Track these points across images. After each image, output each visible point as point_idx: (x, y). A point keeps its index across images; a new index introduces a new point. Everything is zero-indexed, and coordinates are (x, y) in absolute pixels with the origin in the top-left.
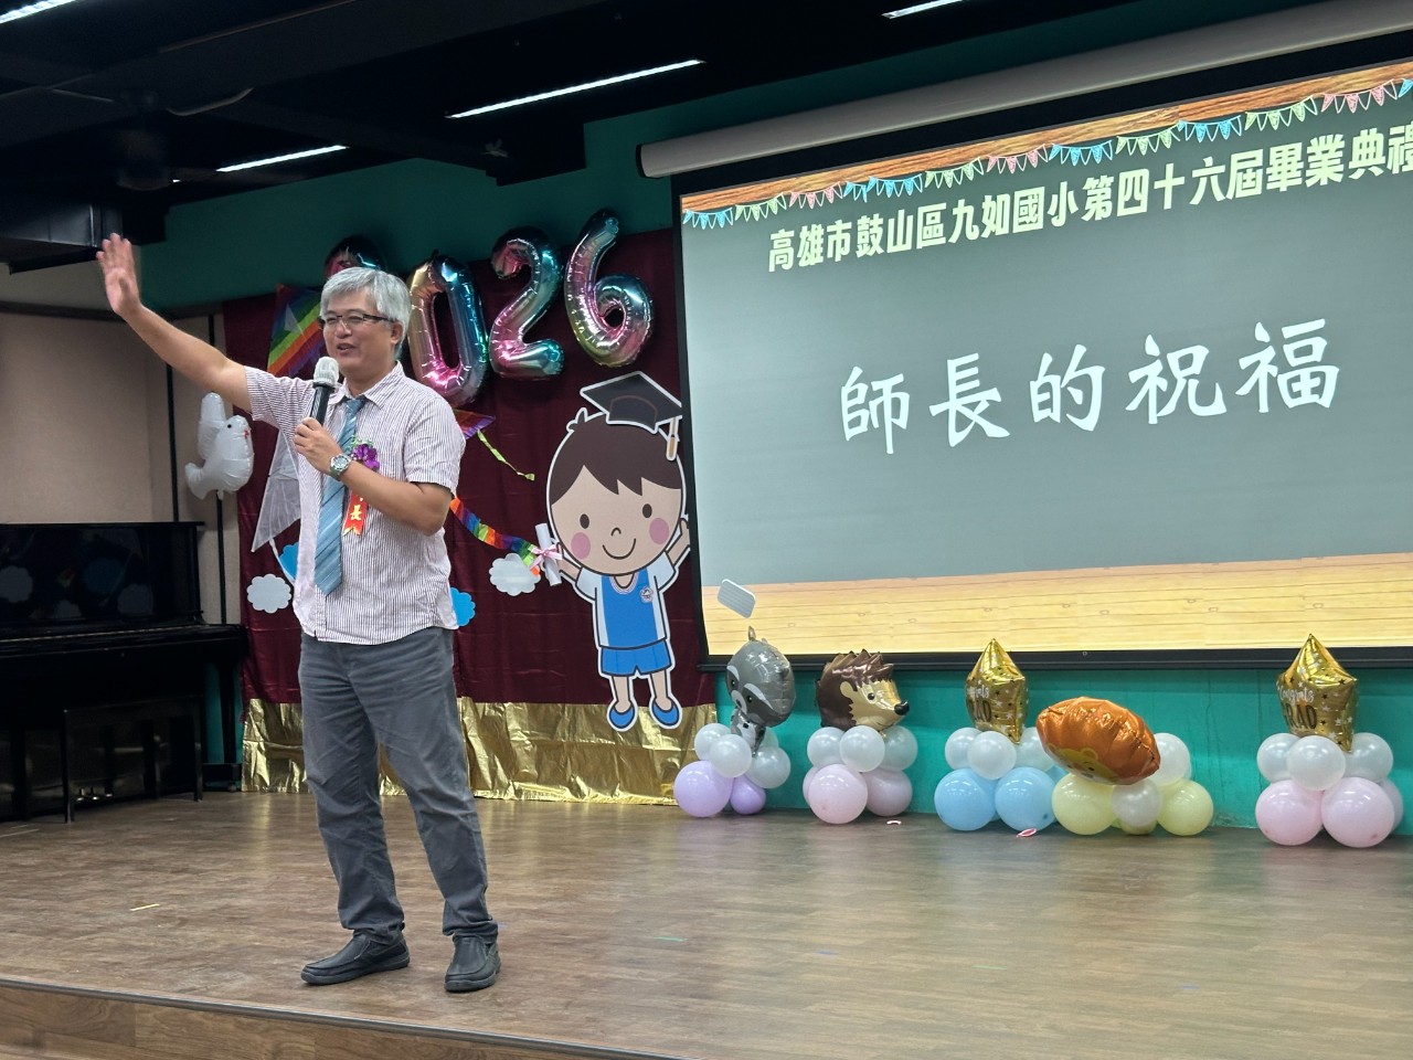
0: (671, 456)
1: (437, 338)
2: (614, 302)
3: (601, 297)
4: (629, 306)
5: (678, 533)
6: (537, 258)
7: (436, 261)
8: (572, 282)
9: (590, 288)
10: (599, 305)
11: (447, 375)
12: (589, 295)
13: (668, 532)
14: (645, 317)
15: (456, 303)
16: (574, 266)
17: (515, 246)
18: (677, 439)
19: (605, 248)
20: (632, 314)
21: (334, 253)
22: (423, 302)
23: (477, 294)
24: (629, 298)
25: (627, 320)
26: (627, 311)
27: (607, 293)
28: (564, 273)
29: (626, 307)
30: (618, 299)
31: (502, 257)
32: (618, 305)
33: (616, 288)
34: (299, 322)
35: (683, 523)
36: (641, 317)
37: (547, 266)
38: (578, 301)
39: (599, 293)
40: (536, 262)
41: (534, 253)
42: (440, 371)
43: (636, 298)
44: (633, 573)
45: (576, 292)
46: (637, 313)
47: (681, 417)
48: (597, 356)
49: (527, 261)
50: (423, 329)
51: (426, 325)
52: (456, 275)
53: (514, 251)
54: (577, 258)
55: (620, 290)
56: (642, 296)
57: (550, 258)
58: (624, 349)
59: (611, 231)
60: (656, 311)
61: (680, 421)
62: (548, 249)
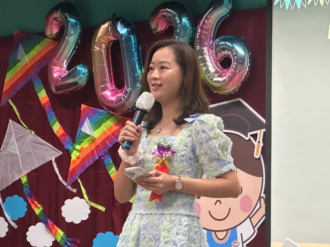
0: (257, 155)
1: (111, 70)
2: (226, 52)
3: (218, 49)
4: (235, 55)
5: (258, 206)
6: (178, 21)
7: (114, 20)
8: (200, 39)
9: (211, 42)
10: (216, 54)
11: (116, 93)
12: (211, 47)
13: (252, 205)
14: (246, 63)
15: (125, 47)
16: (202, 28)
17: (165, 13)
18: (262, 144)
19: (223, 17)
20: (237, 61)
21: (51, 12)
22: (104, 46)
23: (139, 42)
24: (236, 50)
25: (234, 64)
26: (234, 59)
27: (222, 47)
28: (195, 32)
29: (234, 56)
30: (228, 51)
31: (156, 20)
32: (228, 55)
33: (228, 43)
34: (26, 54)
35: (262, 200)
36: (243, 63)
37: (185, 27)
38: (202, 51)
39: (217, 46)
40: (177, 24)
41: (177, 18)
42: (112, 90)
43: (240, 50)
44: (227, 230)
45: (202, 45)
46: (241, 61)
47: (264, 130)
48: (213, 86)
49: (172, 23)
50: (103, 63)
51: (105, 61)
52: (126, 29)
53: (164, 16)
54: (204, 23)
55: (230, 45)
56: (244, 49)
57: (187, 22)
58: (231, 84)
59: (226, 7)
60: (253, 59)
61: (264, 132)
62: (185, 16)
